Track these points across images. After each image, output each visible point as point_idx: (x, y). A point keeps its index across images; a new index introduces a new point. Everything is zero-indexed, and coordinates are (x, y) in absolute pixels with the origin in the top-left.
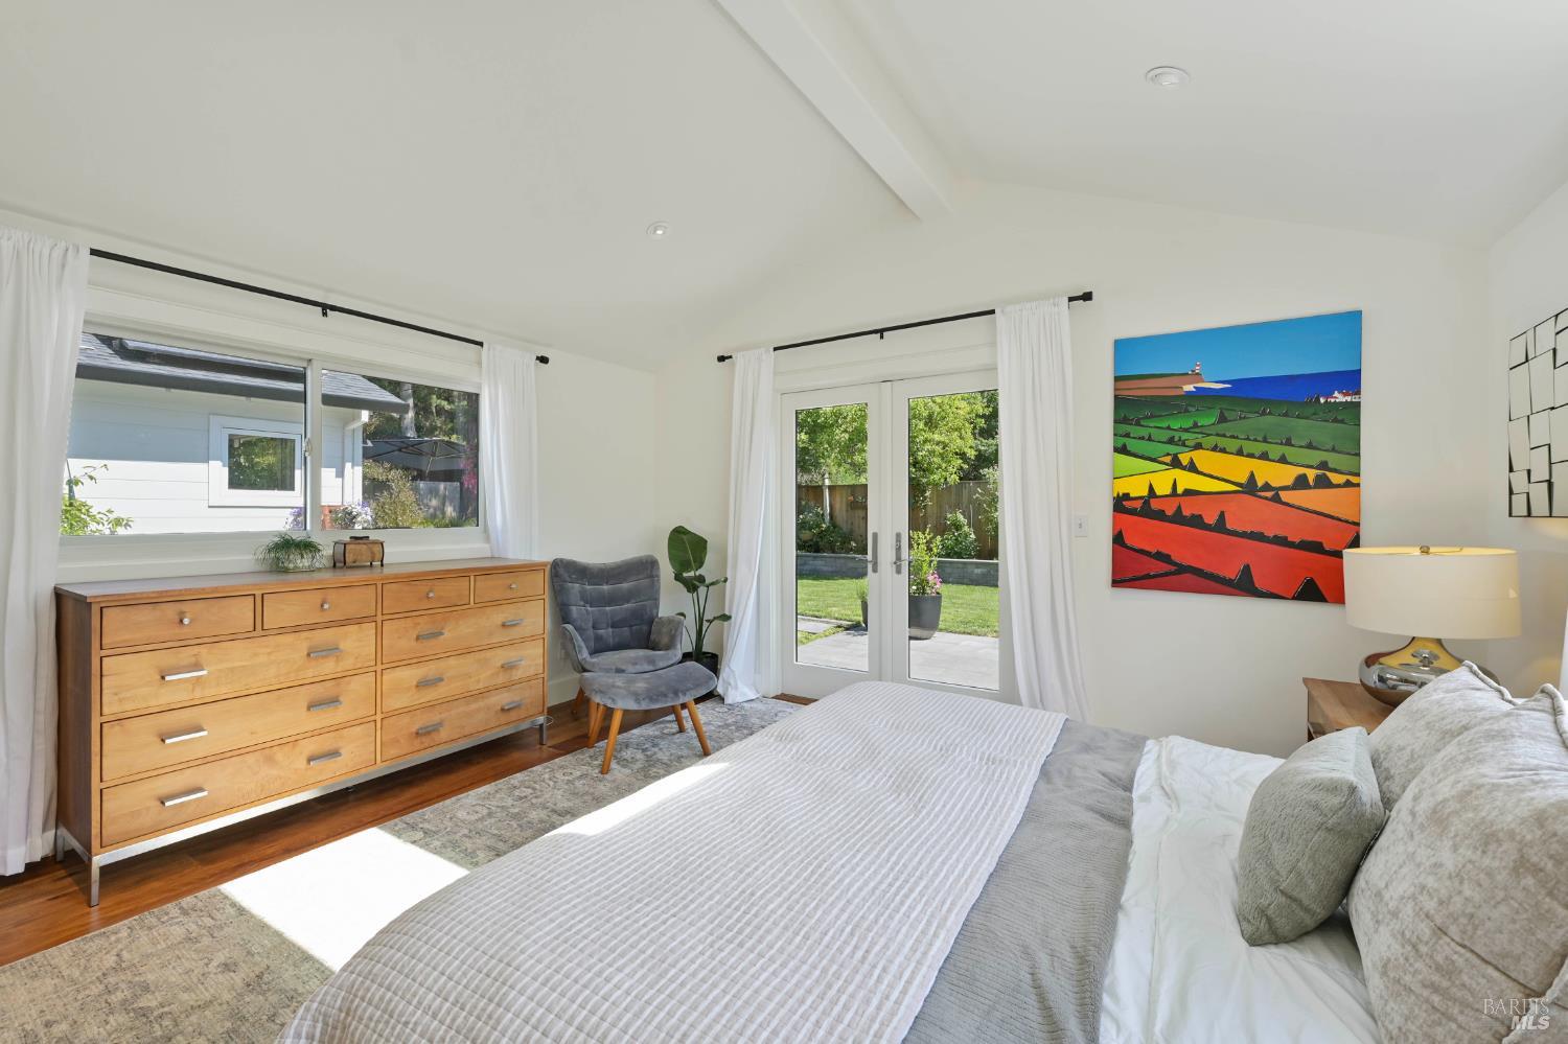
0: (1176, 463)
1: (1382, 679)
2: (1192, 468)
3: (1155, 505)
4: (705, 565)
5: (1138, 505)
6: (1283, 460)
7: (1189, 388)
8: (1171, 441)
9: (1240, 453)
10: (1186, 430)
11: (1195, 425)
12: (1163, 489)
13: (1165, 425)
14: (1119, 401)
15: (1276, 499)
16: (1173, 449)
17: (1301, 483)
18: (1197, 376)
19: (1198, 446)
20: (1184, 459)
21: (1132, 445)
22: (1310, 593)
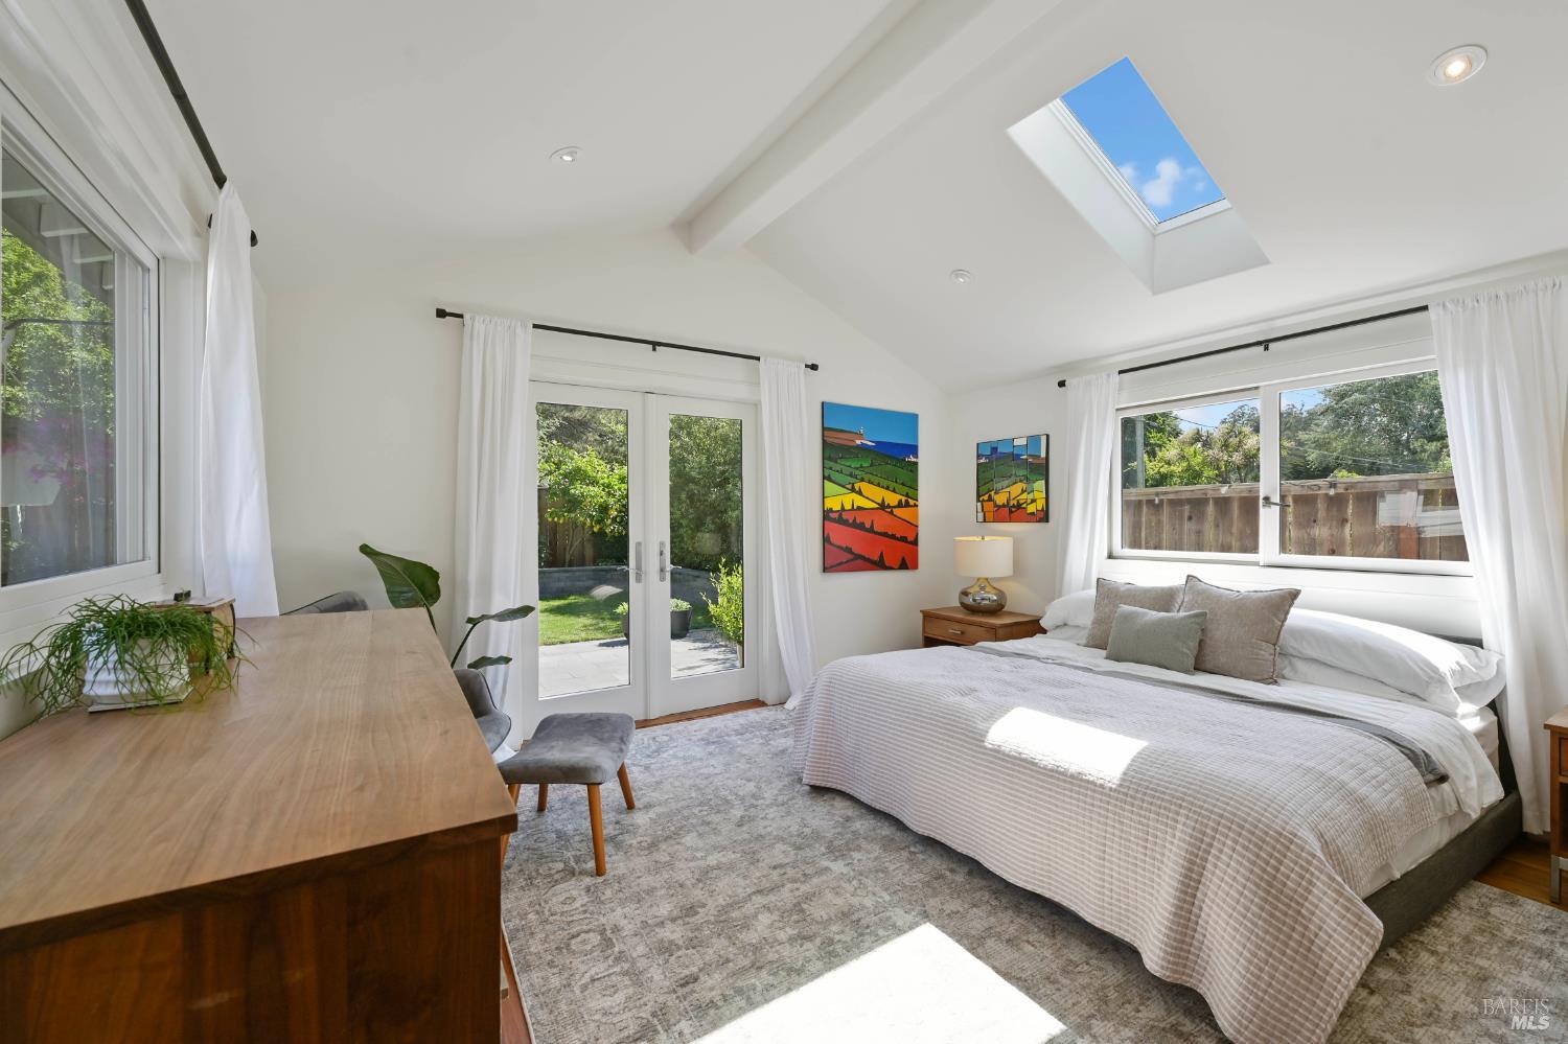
0: (853, 490)
1: (974, 600)
2: (860, 493)
3: (845, 516)
4: (442, 593)
5: (836, 515)
6: (894, 491)
7: (858, 442)
8: (851, 475)
9: (878, 485)
10: (857, 469)
11: (861, 467)
12: (848, 506)
13: (848, 464)
14: (826, 445)
15: (891, 513)
16: (853, 480)
17: (900, 505)
18: (860, 436)
19: (862, 480)
20: (857, 487)
21: (834, 475)
22: (904, 566)
